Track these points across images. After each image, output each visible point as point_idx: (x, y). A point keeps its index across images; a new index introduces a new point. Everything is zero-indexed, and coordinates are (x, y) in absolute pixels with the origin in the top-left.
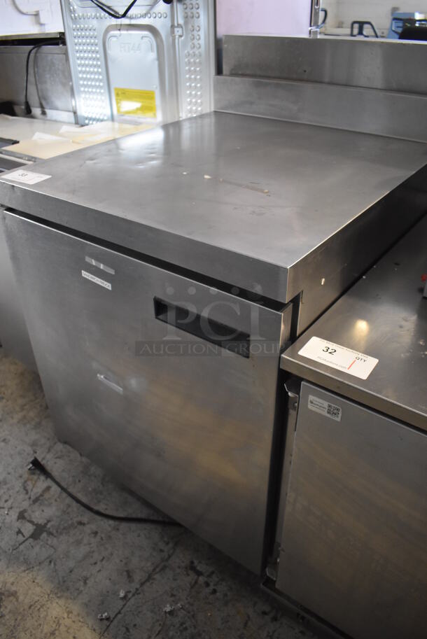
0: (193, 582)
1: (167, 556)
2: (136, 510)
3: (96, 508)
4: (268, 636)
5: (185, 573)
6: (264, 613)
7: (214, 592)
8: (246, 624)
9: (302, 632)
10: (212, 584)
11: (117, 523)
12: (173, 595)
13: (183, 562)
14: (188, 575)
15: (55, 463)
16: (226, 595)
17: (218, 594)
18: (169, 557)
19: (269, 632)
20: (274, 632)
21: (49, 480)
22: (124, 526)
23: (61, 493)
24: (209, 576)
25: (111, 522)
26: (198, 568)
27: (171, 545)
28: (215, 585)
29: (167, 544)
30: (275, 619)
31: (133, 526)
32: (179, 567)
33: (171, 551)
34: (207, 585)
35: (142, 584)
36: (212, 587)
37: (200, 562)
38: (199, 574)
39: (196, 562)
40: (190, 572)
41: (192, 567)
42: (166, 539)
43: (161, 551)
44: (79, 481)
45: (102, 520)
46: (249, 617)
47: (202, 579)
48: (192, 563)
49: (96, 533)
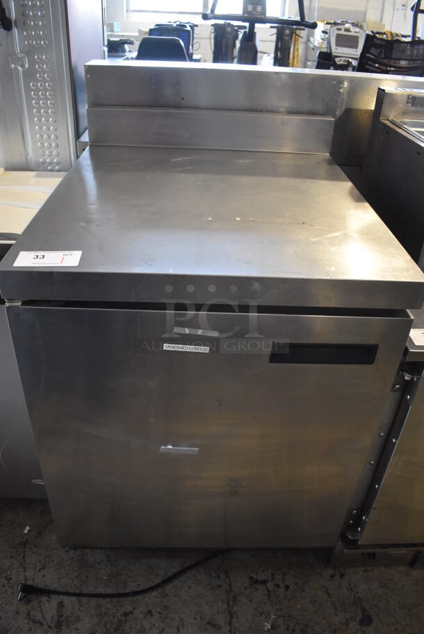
0: (266, 591)
1: (228, 588)
2: (166, 567)
3: (128, 590)
4: (348, 590)
5: (254, 590)
6: (332, 576)
7: (287, 587)
8: (328, 594)
9: (365, 571)
10: (280, 583)
11: (160, 590)
12: (261, 614)
13: (244, 583)
14: (257, 590)
15: (44, 576)
16: (297, 583)
17: (291, 587)
18: (230, 586)
19: (347, 587)
20: (349, 585)
21: (54, 597)
22: (169, 588)
23: (78, 600)
24: (273, 579)
25: (154, 593)
26: (260, 579)
27: (222, 576)
28: (283, 583)
29: (219, 577)
30: (342, 576)
31: (177, 582)
32: (245, 589)
33: (228, 581)
34: (278, 586)
35: (230, 624)
36: (282, 586)
37: (257, 574)
38: (264, 582)
39: (254, 575)
40: (257, 586)
41: (255, 582)
42: (214, 575)
43: (219, 586)
44: (87, 577)
45: (144, 597)
46: (325, 587)
47: (270, 585)
48: (251, 578)
49: (150, 612)
